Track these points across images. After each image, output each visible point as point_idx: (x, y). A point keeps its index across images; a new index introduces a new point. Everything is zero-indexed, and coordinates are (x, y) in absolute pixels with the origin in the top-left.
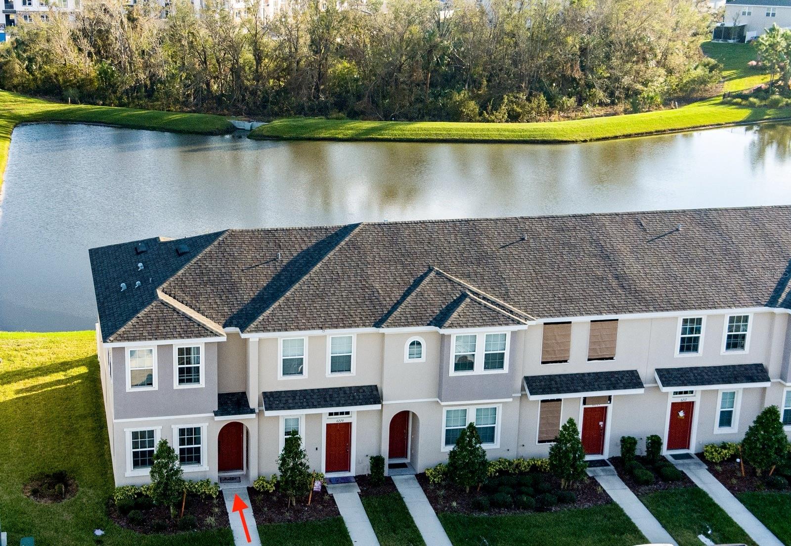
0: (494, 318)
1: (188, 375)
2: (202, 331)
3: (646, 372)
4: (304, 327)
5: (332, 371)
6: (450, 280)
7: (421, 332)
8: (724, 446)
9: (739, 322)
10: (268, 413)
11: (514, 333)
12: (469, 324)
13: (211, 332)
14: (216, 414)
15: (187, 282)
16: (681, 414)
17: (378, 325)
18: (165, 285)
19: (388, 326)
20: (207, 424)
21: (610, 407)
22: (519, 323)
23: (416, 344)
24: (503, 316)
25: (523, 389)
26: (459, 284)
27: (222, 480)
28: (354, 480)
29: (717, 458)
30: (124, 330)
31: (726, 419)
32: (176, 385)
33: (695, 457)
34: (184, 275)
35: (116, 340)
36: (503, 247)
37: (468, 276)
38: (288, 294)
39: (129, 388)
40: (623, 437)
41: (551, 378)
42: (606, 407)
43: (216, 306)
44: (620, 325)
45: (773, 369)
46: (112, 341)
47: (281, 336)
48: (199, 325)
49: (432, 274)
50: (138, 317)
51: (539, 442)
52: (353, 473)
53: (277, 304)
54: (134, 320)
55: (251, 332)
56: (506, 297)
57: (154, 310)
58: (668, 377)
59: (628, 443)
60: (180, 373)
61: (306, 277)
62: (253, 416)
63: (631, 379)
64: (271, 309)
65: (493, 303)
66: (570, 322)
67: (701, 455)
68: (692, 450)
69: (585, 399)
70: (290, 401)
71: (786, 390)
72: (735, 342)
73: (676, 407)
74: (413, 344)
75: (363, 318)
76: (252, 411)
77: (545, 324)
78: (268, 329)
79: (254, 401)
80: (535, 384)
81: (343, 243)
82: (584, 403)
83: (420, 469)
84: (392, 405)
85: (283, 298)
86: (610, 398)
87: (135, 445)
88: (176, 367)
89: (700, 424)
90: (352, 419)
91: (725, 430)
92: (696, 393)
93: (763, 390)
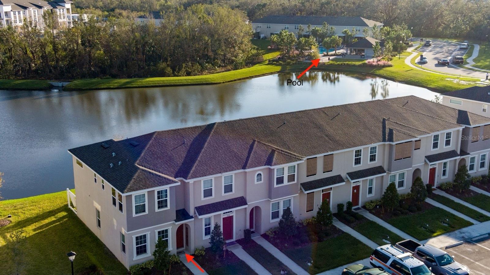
0: (290, 158)
1: (162, 204)
2: (168, 182)
3: (344, 175)
4: (212, 173)
5: (225, 193)
6: (265, 144)
7: (261, 169)
8: (372, 202)
9: (373, 149)
10: (200, 217)
11: (298, 165)
12: (281, 163)
13: (173, 181)
14: (176, 221)
15: (148, 159)
16: (355, 191)
17: (244, 167)
18: (138, 162)
19: (249, 168)
20: (171, 227)
21: (332, 192)
22: (301, 160)
23: (259, 175)
24: (293, 157)
25: (301, 189)
26: (269, 146)
27: (179, 253)
28: (235, 242)
29: (371, 207)
30: (130, 186)
31: (370, 191)
32: (157, 210)
33: (362, 208)
34: (145, 155)
35: (128, 191)
36: (279, 128)
37: (270, 142)
38: (199, 159)
39: (134, 215)
40: (338, 204)
41: (311, 182)
42: (330, 193)
43: (166, 169)
44: (335, 157)
45: (386, 168)
46: (127, 192)
47: (202, 179)
48: (165, 179)
49: (256, 143)
50: (134, 179)
51: (307, 212)
52: (234, 239)
53: (196, 164)
54: (133, 180)
55: (190, 179)
56: (289, 148)
57: (140, 174)
58: (354, 175)
59: (340, 206)
60: (158, 204)
61: (203, 150)
62: (193, 219)
63: (338, 179)
64: (194, 167)
65: (286, 152)
66: (316, 157)
67: (364, 207)
68: (360, 206)
69: (323, 190)
70: (209, 209)
71: (390, 175)
72: (373, 158)
73: (354, 188)
74: (258, 175)
75: (237, 166)
76: (192, 217)
77: (307, 159)
78: (197, 176)
79: (192, 212)
80: (307, 186)
81: (212, 133)
82: (322, 192)
83: (262, 232)
84: (251, 203)
85: (197, 161)
86: (331, 188)
87: (137, 244)
88: (156, 200)
89: (362, 194)
90: (234, 214)
91: (371, 195)
92: (360, 182)
93: (383, 176)
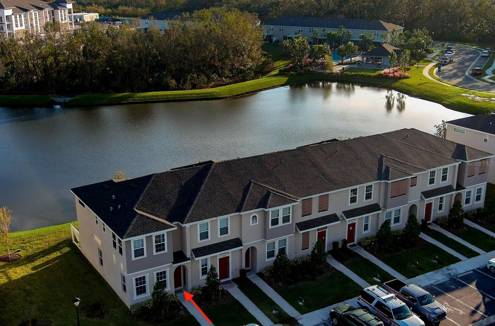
0: (285, 201)
1: (160, 247)
2: (165, 227)
3: (339, 214)
4: (208, 217)
5: (220, 235)
6: (260, 186)
7: (255, 212)
8: (367, 238)
9: (369, 188)
10: (197, 259)
11: (293, 206)
12: (276, 205)
13: (169, 226)
14: (174, 263)
15: (146, 203)
16: (351, 228)
17: (239, 210)
18: (136, 206)
19: (244, 211)
20: (169, 269)
21: (327, 230)
22: (295, 202)
23: (255, 217)
24: (288, 199)
25: (296, 229)
26: (265, 187)
27: (177, 292)
28: (232, 281)
29: (366, 244)
30: (129, 231)
31: (366, 228)
32: (155, 253)
33: (357, 245)
34: (143, 199)
35: (127, 237)
36: (275, 167)
37: (266, 183)
38: (195, 202)
39: (133, 258)
40: (333, 242)
41: (306, 222)
42: (325, 231)
43: (164, 213)
44: (330, 196)
45: (381, 205)
46: (126, 238)
47: (198, 223)
48: (162, 224)
49: (252, 184)
50: (133, 224)
51: (302, 250)
52: (231, 278)
53: (192, 208)
54: (131, 226)
55: (186, 223)
56: (284, 190)
57: (139, 219)
58: (349, 214)
59: (335, 244)
60: (156, 247)
61: (200, 193)
62: (190, 261)
63: (333, 218)
64: (191, 210)
65: (281, 193)
66: (312, 198)
67: (359, 243)
68: (355, 242)
69: (318, 229)
70: (205, 251)
71: (386, 212)
72: (368, 196)
73: (349, 226)
74: (253, 217)
75: (232, 209)
76: (189, 259)
77: (302, 200)
78: (193, 220)
79: (188, 254)
80: (302, 226)
81: (209, 174)
82: (318, 231)
83: (258, 271)
84: (247, 244)
85: (194, 205)
86: (327, 227)
87: (137, 285)
88: (154, 244)
89: (358, 231)
90: (230, 255)
91: (366, 232)
92: (355, 220)
93: (378, 214)
